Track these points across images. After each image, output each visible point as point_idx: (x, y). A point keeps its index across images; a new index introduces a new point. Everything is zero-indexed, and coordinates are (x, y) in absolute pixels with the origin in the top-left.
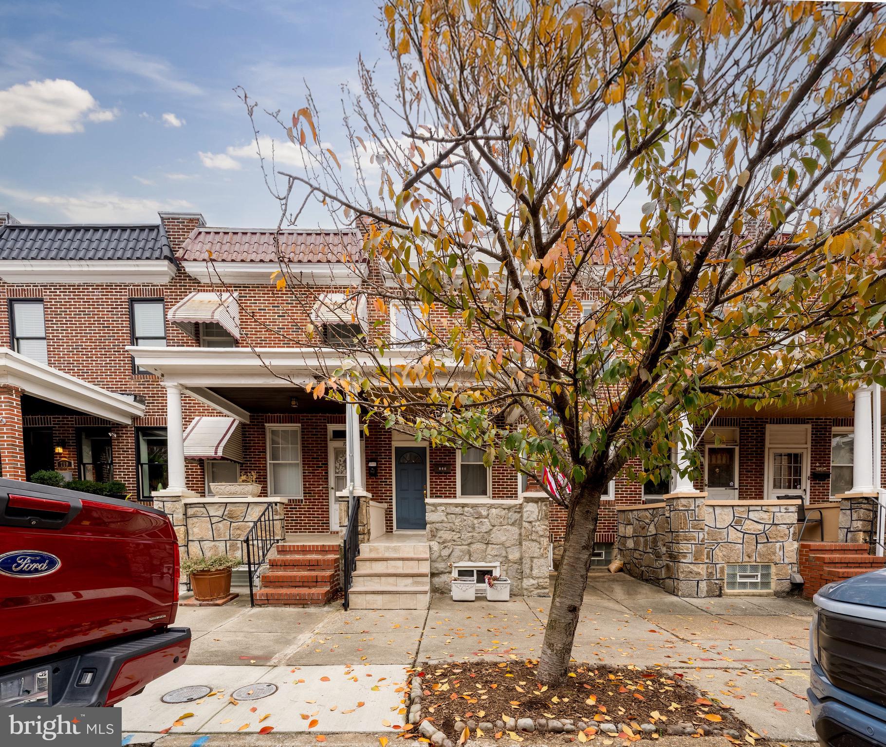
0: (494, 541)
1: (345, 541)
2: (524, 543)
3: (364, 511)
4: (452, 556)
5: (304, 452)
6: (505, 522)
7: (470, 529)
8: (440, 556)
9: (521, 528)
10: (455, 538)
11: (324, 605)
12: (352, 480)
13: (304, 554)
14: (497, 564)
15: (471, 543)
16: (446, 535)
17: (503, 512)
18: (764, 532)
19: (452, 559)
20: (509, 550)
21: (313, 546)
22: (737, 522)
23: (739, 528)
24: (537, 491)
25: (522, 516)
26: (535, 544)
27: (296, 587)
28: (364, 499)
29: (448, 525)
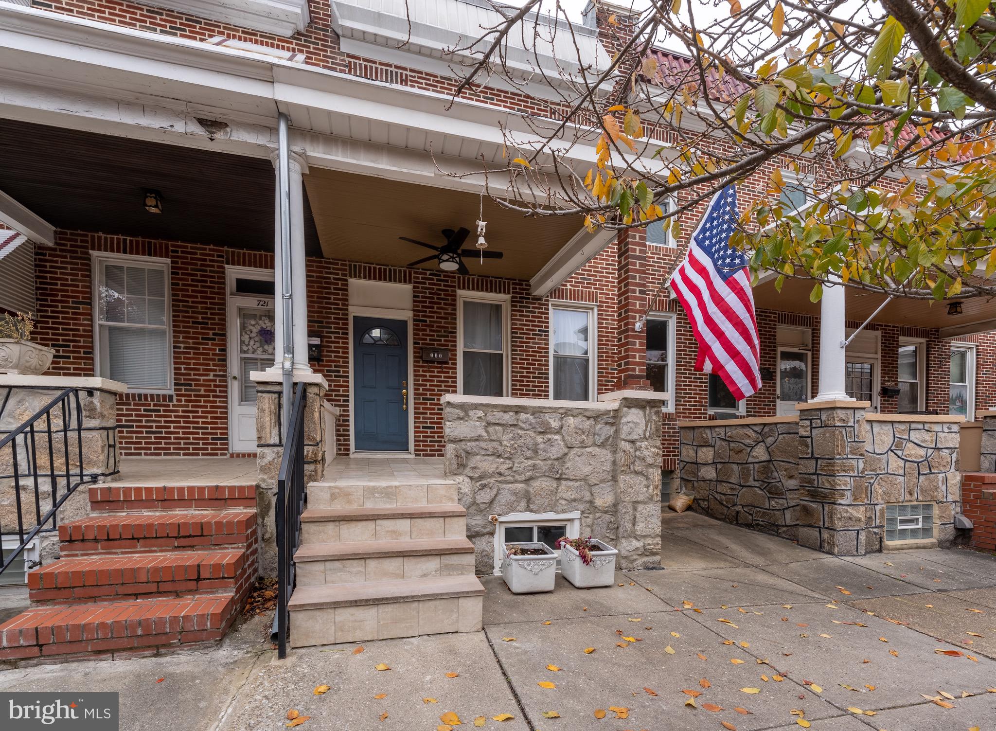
0: (570, 474)
1: (281, 484)
2: (621, 478)
3: (317, 415)
4: (496, 504)
5: (176, 302)
6: (589, 441)
7: (529, 454)
8: (474, 503)
9: (615, 452)
10: (503, 468)
11: (219, 643)
12: (289, 349)
13: (164, 508)
14: (576, 515)
15: (531, 478)
16: (488, 465)
17: (588, 424)
18: (926, 459)
19: (497, 509)
20: (596, 490)
21: (191, 489)
22: (897, 445)
23: (899, 453)
24: (641, 388)
25: (617, 432)
26: (640, 478)
27: (136, 596)
28: (315, 390)
29: (490, 446)
